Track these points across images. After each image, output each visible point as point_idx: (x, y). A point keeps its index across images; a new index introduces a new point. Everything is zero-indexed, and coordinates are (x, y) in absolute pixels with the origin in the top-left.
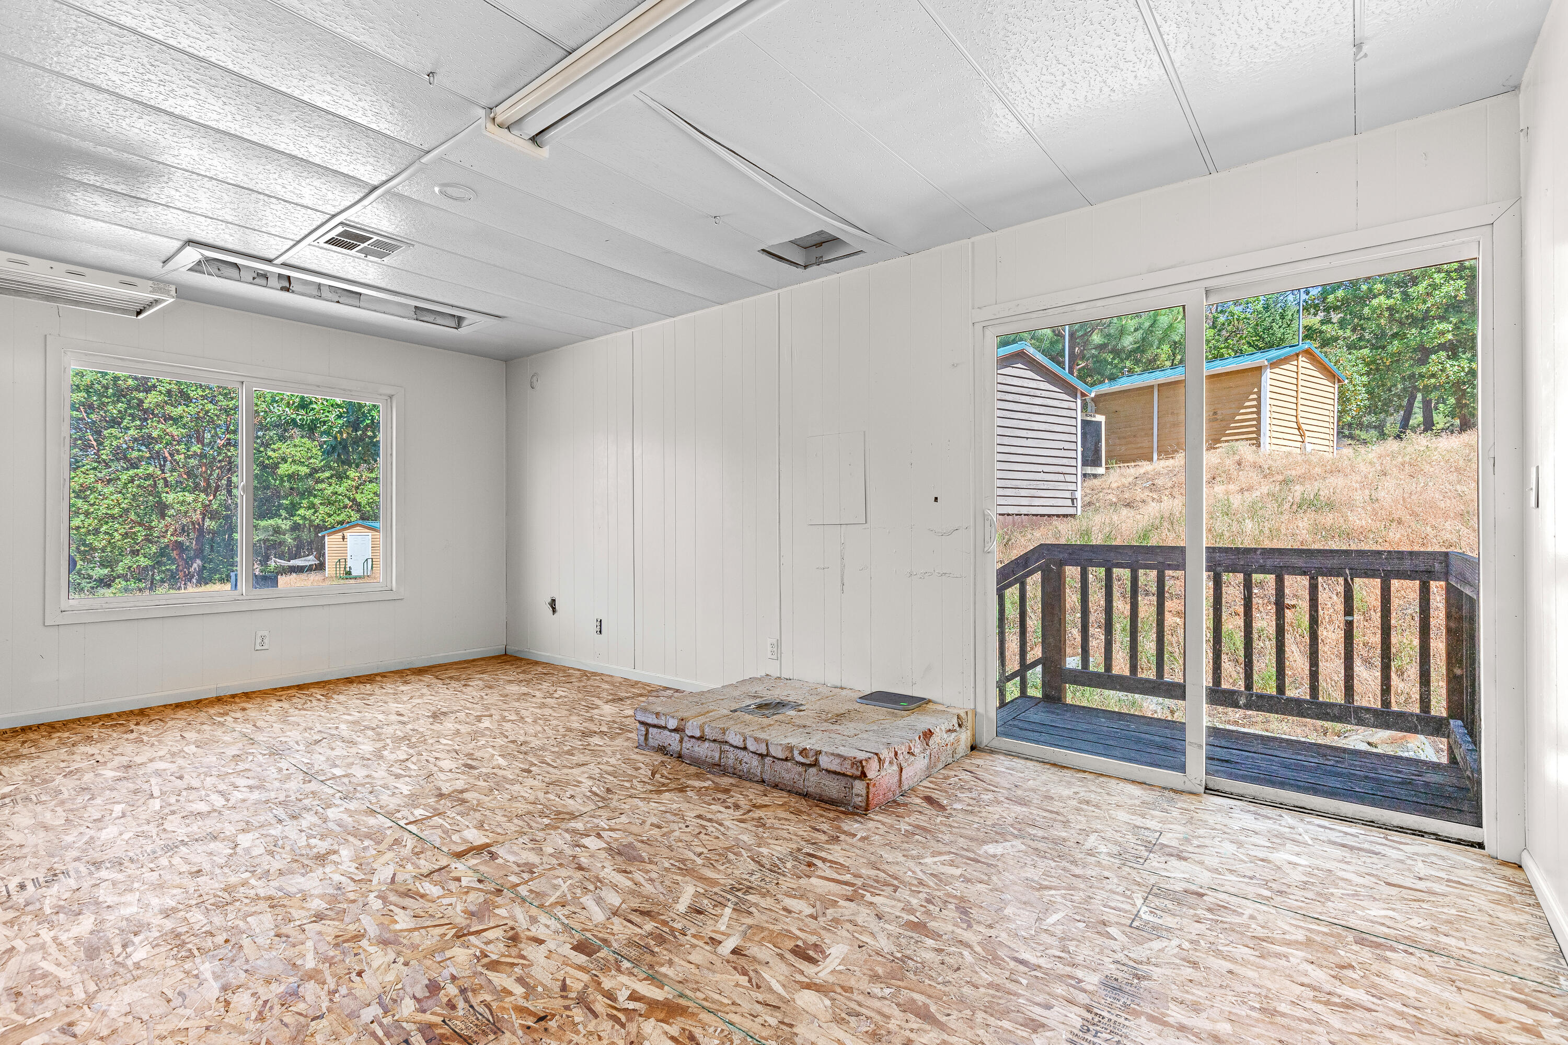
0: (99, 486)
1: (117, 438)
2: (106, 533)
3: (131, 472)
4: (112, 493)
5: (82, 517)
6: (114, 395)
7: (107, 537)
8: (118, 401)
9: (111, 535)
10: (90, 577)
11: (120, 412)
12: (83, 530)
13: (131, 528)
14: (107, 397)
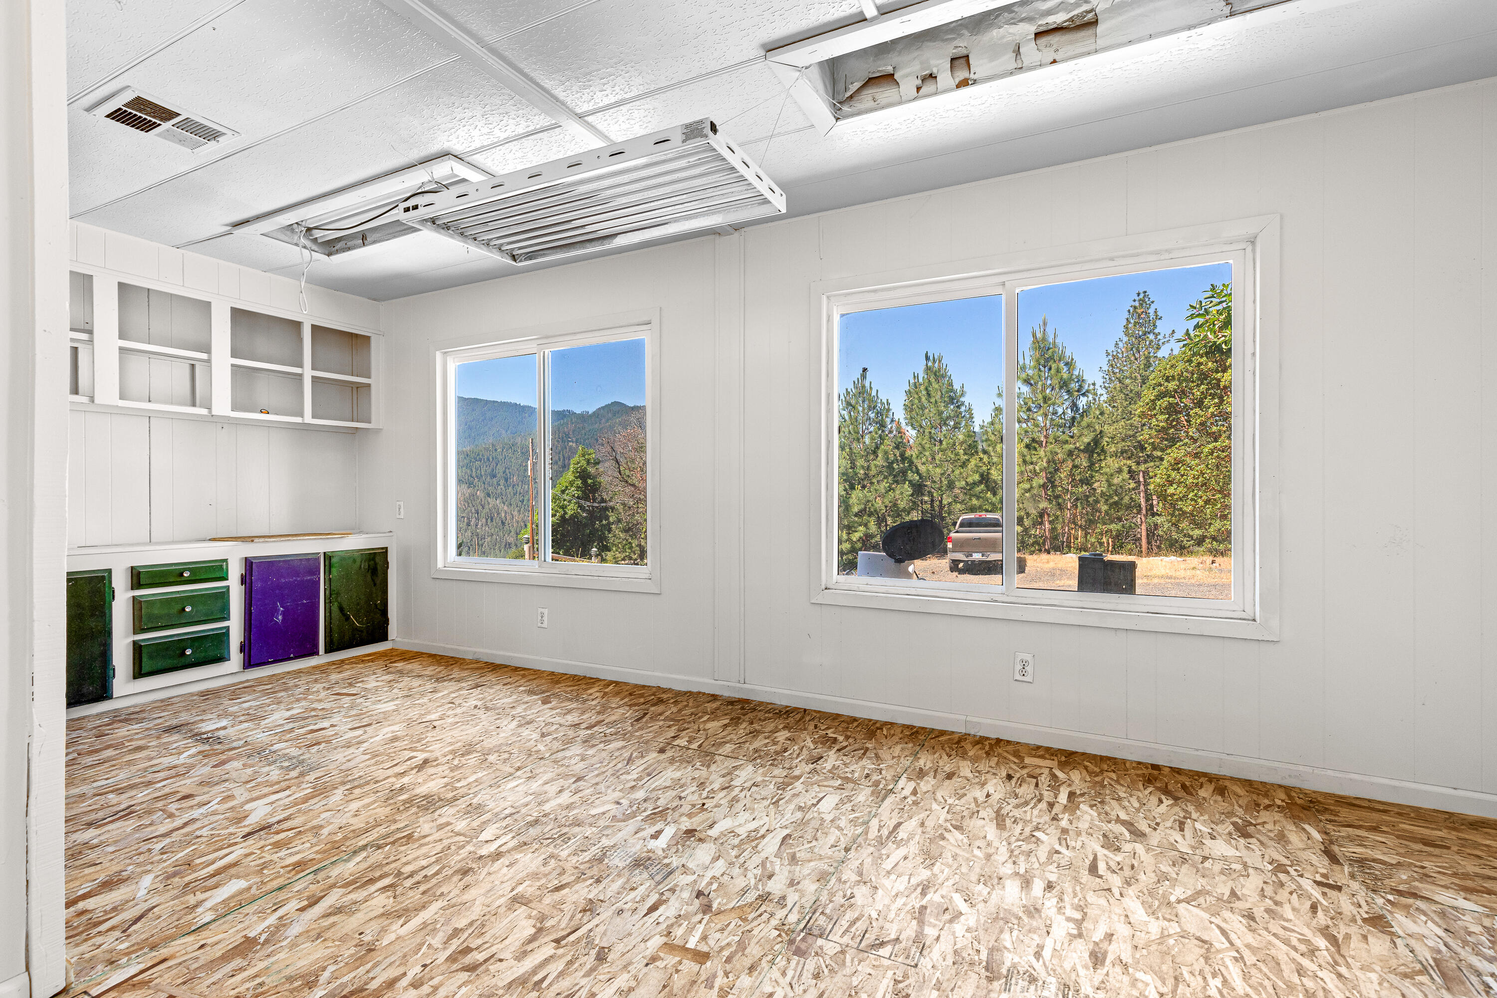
0: (1188, 459)
1: (1200, 416)
2: (1192, 500)
3: (1211, 446)
4: (1197, 465)
5: (1175, 486)
6: (1198, 379)
7: (1193, 503)
8: (1202, 383)
9: (1196, 501)
10: (1192, 537)
11: (1202, 393)
12: (1176, 497)
13: (1213, 495)
14: (1193, 382)
